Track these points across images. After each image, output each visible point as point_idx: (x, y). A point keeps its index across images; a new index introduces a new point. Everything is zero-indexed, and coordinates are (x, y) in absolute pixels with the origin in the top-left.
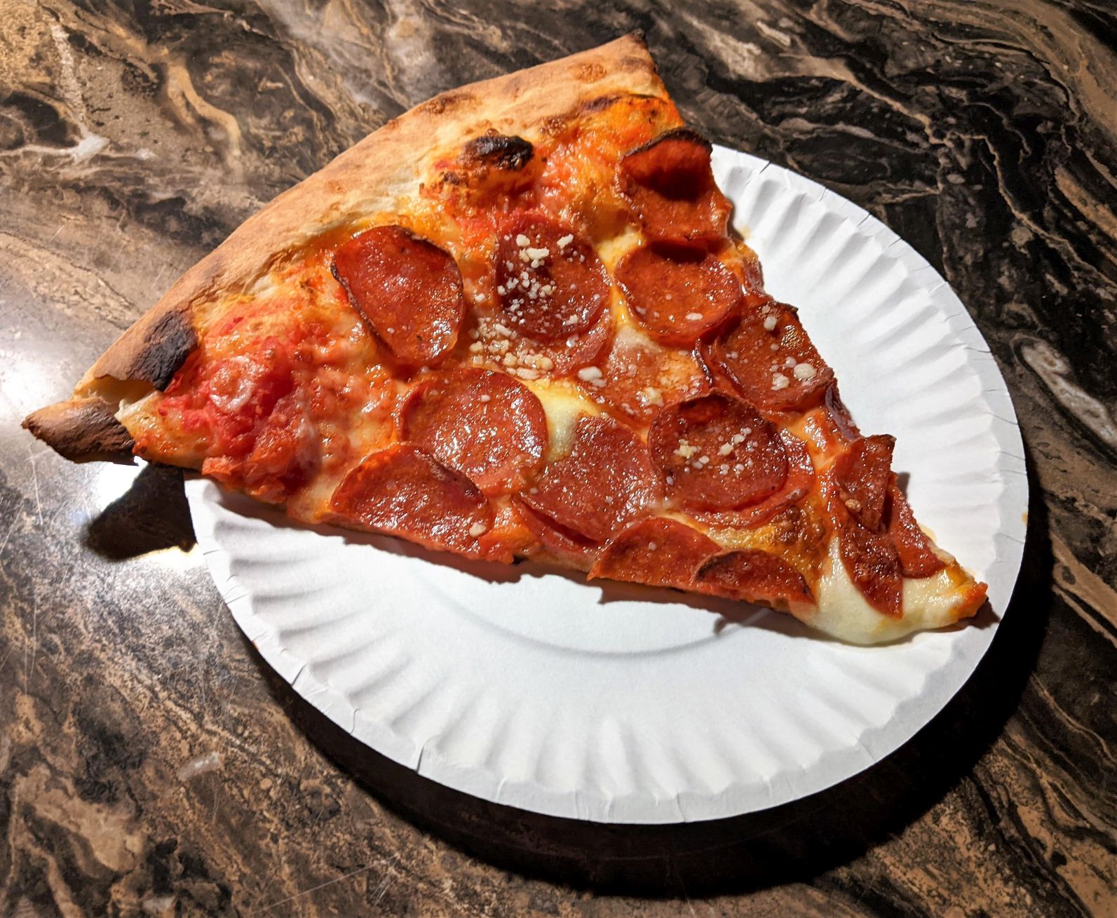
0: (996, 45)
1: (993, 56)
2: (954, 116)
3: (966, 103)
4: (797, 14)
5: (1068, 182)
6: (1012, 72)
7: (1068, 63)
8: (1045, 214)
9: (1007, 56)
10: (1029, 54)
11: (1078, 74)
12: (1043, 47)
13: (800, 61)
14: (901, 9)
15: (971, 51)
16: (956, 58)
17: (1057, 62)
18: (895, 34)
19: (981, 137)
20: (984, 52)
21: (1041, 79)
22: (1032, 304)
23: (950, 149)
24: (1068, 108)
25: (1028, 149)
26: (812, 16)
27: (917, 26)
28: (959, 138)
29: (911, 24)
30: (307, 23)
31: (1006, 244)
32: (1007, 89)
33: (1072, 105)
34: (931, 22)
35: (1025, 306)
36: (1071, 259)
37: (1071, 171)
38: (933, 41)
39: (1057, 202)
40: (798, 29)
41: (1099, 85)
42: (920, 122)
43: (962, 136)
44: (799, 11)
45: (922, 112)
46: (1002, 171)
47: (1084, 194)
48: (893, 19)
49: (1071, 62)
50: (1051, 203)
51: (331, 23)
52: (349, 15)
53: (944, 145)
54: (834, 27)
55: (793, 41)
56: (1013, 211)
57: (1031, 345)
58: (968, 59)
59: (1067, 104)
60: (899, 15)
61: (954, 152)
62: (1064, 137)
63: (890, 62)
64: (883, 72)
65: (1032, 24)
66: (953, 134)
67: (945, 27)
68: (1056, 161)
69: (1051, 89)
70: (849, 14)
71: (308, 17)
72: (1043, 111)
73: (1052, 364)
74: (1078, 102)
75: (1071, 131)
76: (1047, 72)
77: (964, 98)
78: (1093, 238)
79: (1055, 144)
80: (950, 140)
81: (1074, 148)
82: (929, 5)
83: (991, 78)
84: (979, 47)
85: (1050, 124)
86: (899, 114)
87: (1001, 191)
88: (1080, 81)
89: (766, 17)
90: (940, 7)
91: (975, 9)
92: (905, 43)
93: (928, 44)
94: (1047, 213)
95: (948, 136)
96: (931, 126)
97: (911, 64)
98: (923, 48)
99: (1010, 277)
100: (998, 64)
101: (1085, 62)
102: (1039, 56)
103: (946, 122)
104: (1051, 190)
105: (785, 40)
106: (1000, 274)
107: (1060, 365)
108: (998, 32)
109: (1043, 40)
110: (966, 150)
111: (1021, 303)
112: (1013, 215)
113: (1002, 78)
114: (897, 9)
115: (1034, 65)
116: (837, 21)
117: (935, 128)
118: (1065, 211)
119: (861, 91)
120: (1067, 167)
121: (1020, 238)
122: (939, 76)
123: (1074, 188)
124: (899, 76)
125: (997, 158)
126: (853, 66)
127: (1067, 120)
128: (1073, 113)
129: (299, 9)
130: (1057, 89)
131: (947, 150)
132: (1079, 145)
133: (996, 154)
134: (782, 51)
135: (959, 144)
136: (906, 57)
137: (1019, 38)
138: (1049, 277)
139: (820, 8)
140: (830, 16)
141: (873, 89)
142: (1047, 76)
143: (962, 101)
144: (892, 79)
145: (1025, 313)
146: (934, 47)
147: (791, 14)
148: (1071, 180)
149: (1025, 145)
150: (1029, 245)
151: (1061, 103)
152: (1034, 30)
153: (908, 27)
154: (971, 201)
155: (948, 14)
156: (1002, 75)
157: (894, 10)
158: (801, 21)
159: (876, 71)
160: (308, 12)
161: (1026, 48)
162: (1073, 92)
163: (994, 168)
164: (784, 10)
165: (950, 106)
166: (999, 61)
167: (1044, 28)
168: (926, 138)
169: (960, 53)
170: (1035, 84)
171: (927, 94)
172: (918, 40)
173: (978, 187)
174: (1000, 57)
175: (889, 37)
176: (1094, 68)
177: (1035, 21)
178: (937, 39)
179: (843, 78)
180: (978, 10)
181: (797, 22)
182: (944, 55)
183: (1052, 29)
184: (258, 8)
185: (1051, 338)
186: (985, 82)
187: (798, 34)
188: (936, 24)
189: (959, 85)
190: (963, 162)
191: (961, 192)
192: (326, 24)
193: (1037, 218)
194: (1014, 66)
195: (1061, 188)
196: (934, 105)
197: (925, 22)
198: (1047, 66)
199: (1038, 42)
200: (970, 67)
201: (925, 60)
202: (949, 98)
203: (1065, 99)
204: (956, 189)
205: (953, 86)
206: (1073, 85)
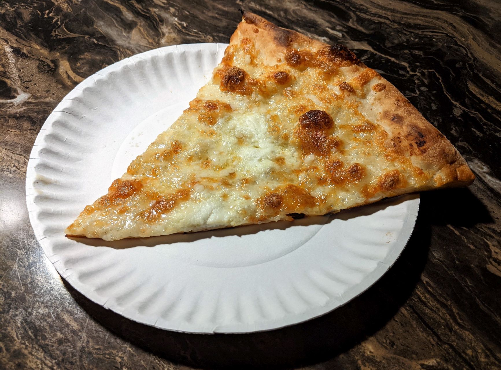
0: (432, 32)
1: (432, 37)
2: (418, 62)
3: (423, 57)
4: (343, 24)
5: (474, 87)
6: (441, 42)
7: (464, 38)
8: (466, 102)
9: (437, 36)
10: (447, 35)
11: (469, 42)
12: (452, 31)
13: (347, 43)
14: (388, 19)
15: (422, 35)
16: (416, 38)
17: (459, 38)
18: (388, 30)
19: (432, 70)
20: (427, 35)
21: (454, 45)
22: (468, 142)
23: (419, 76)
24: (468, 56)
25: (454, 75)
26: (350, 24)
27: (396, 26)
28: (423, 71)
29: (394, 25)
30: (124, 39)
31: (451, 116)
32: (440, 50)
33: (469, 55)
34: (402, 24)
35: (465, 143)
36: (481, 120)
37: (474, 83)
38: (404, 32)
39: (470, 96)
40: (345, 30)
41: (479, 46)
42: (404, 66)
44: (344, 22)
45: (403, 62)
46: (444, 85)
47: (482, 92)
48: (385, 24)
49: (465, 37)
50: (468, 97)
51: (135, 38)
52: (143, 35)
53: (416, 75)
54: (360, 28)
55: (343, 35)
56: (452, 101)
57: (471, 160)
58: (421, 38)
59: (467, 54)
60: (388, 22)
61: (421, 78)
62: (468, 68)
63: (387, 41)
64: (385, 46)
65: (446, 23)
66: (419, 70)
67: (409, 26)
68: (467, 79)
69: (459, 48)
70: (366, 22)
71: (124, 36)
72: (457, 58)
73: (482, 168)
74: (471, 53)
75: (470, 65)
76: (456, 42)
77: (422, 54)
78: (489, 110)
79: (465, 71)
80: (419, 72)
81: (474, 73)
82: (400, 17)
83: (432, 45)
84: (424, 33)
85: (461, 63)
86: (394, 63)
87: (445, 93)
88: (470, 45)
89: (330, 26)
90: (405, 18)
91: (420, 18)
92: (392, 33)
93: (402, 33)
94: (467, 101)
96: (409, 67)
97: (396, 41)
98: (400, 35)
99: (456, 130)
100: (434, 40)
101: (471, 37)
102: (451, 35)
103: (416, 65)
104: (467, 91)
105: (340, 35)
106: (452, 129)
107: (486, 169)
108: (432, 26)
109: (451, 29)
110: (426, 76)
111: (463, 141)
112: (452, 103)
113: (437, 45)
114: (387, 19)
115: (450, 39)
116: (361, 26)
117: (411, 68)
118: (475, 100)
119: (376, 54)
120: (472, 81)
121: (457, 112)
122: (410, 46)
123: (477, 90)
124: (392, 47)
125: (441, 79)
126: (370, 44)
127: (469, 61)
128: (470, 58)
129: (120, 33)
130: (461, 48)
131: (418, 77)
132: (476, 71)
133: (440, 77)
134: (339, 39)
135: (423, 74)
136: (394, 39)
137: (441, 29)
138: (473, 129)
139: (353, 20)
140: (358, 24)
141: (381, 53)
142: (456, 43)
143: (421, 56)
144: (389, 48)
146: (405, 34)
147: (341, 24)
148: (475, 86)
149: (452, 73)
150: (461, 115)
151: (464, 54)
152: (447, 25)
153: (393, 27)
154: (432, 98)
155: (409, 20)
157: (385, 20)
158: (345, 26)
159: (381, 45)
160: (124, 34)
161: (445, 32)
162: (468, 49)
163: (440, 83)
164: (338, 22)
165: (416, 58)
166: (434, 38)
167: (451, 24)
168: (408, 72)
169: (417, 36)
170: (452, 47)
171: (405, 54)
172: (397, 31)
173: (435, 92)
174: (434, 37)
175: (385, 31)
176: (476, 39)
177: (447, 21)
178: (406, 31)
179: (367, 49)
180: (422, 18)
181: (344, 27)
182: (410, 37)
183: (454, 24)
184: (101, 34)
185: (479, 156)
186: (430, 47)
187: (345, 32)
188: (404, 24)
189: (419, 49)
190: (426, 81)
191: (427, 95)
192: (132, 38)
193: (463, 104)
194: (441, 40)
195: (471, 90)
196: (409, 58)
197: (400, 24)
198: (455, 39)
199: (450, 30)
200: (422, 41)
201: (402, 40)
202: (415, 55)
203: (465, 52)
204: (425, 93)
205: (416, 50)
206: (468, 46)
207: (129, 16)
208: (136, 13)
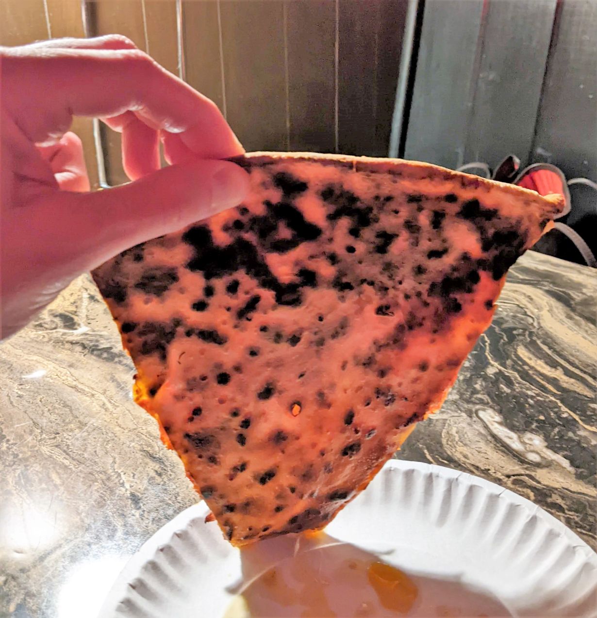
0: (501, 302)
5: (524, 351)
7: (538, 309)
8: (507, 363)
9: (506, 306)
10: (518, 306)
11: (542, 313)
12: (526, 303)
17: (532, 309)
21: (521, 315)
22: (489, 395)
24: (533, 325)
31: (483, 373)
32: (502, 318)
33: (535, 324)
35: (486, 396)
36: (516, 379)
37: (527, 348)
39: (515, 359)
41: (552, 316)
46: (489, 347)
47: (531, 356)
49: (540, 308)
50: (512, 359)
56: (491, 361)
57: (484, 410)
59: (532, 323)
62: (527, 335)
68: (520, 344)
69: (526, 318)
72: (519, 326)
73: (493, 418)
74: (539, 323)
75: (531, 333)
76: (526, 312)
78: (531, 372)
81: (531, 339)
85: (521, 331)
87: (487, 354)
88: (543, 315)
94: (509, 362)
99: (481, 385)
100: (500, 309)
101: (548, 308)
102: (523, 306)
104: (514, 354)
106: (476, 383)
107: (498, 418)
108: (504, 298)
109: (527, 301)
111: (484, 394)
112: (490, 363)
113: (501, 314)
115: (519, 309)
118: (519, 362)
120: (525, 346)
121: (491, 371)
123: (526, 354)
125: (489, 342)
127: (531, 329)
128: (535, 327)
130: (529, 318)
132: (534, 338)
137: (514, 300)
138: (502, 386)
142: (525, 314)
145: (484, 398)
148: (526, 351)
149: (505, 338)
150: (495, 374)
151: (530, 323)
152: (524, 297)
161: (517, 303)
162: (537, 319)
163: (485, 346)
167: (529, 297)
170: (518, 316)
173: (475, 352)
174: (502, 306)
176: (552, 311)
177: (526, 294)
183: (533, 297)
185: (496, 408)
193: (503, 364)
194: (508, 310)
195: (519, 353)
198: (526, 310)
199: (524, 301)
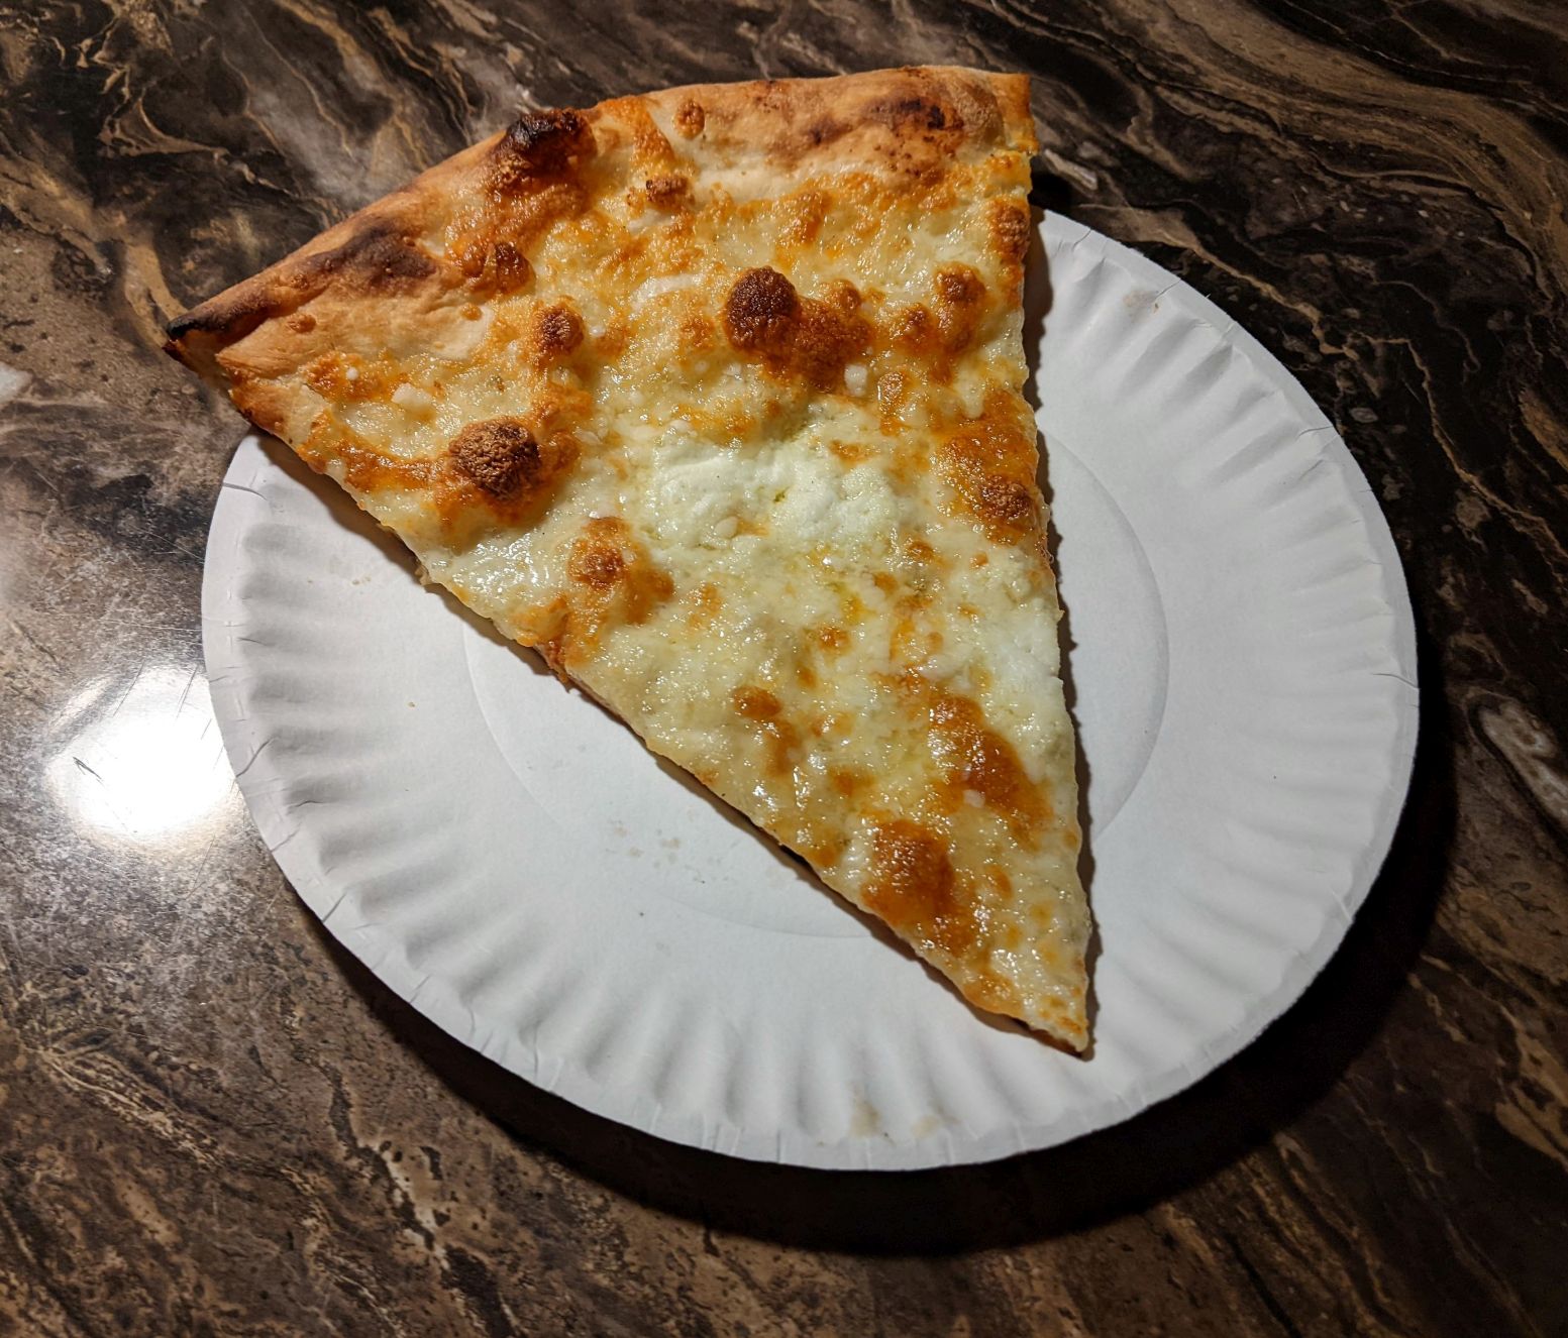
0: (1417, 180)
1: (1415, 199)
2: (1356, 306)
3: (1375, 283)
4: (1107, 136)
5: (1539, 416)
6: (1445, 226)
7: (1532, 209)
8: (1507, 473)
9: (1436, 198)
10: (1470, 193)
11: (1547, 227)
12: (1489, 181)
13: (1113, 215)
14: (1268, 121)
15: (1380, 191)
16: (1357, 204)
17: (1513, 208)
18: (1261, 165)
19: (1401, 341)
20: (1400, 193)
21: (1491, 237)
22: (1491, 632)
23: (1353, 363)
24: (1535, 287)
25: (1475, 360)
26: (1130, 138)
27: (1294, 150)
28: (1368, 343)
29: (1285, 147)
30: (344, 167)
32: (1438, 256)
33: (1541, 282)
34: (1315, 143)
35: (1482, 637)
36: (1552, 552)
37: (1545, 398)
38: (1320, 176)
39: (1524, 452)
40: (1109, 162)
42: (1304, 316)
43: (1371, 339)
44: (1108, 129)
45: (1305, 300)
46: (1434, 400)
48: (1256, 139)
49: (1536, 206)
50: (1517, 455)
51: (381, 168)
52: (409, 153)
53: (1343, 357)
54: (1165, 156)
55: (1101, 182)
56: (1457, 469)
57: (1495, 707)
58: (1375, 205)
59: (1532, 279)
60: (1265, 133)
61: (1360, 369)
62: (1530, 336)
63: (1253, 213)
64: (1243, 232)
65: (1472, 143)
66: (1357, 336)
67: (1338, 151)
68: (1519, 380)
69: (1507, 251)
70: (1187, 132)
71: (346, 158)
72: (1496, 293)
73: (1528, 740)
74: (1549, 276)
75: (1540, 323)
76: (1499, 224)
77: (1372, 273)
79: (1517, 349)
80: (1353, 347)
81: (1547, 354)
82: (1313, 114)
83: (1413, 237)
84: (1392, 185)
85: (1507, 315)
86: (1269, 303)
87: (1436, 434)
88: (1551, 239)
89: (1058, 141)
90: (1330, 117)
91: (1383, 119)
92: (1276, 181)
93: (1313, 182)
94: (1510, 470)
95: (1350, 340)
96: (1321, 324)
97: (1286, 216)
98: (1304, 189)
99: (1456, 587)
100: (1422, 213)
101: (1558, 206)
102: (1485, 197)
103: (1346, 316)
104: (1514, 430)
105: (1088, 179)
106: (1441, 581)
107: (1541, 743)
108: (1418, 156)
109: (1491, 171)
110: (1378, 364)
111: (1477, 632)
112: (1457, 476)
113: (1430, 236)
114: (1262, 122)
115: (1478, 213)
116: (1168, 147)
117: (1328, 327)
118: (1539, 467)
119: (1211, 265)
120: (1538, 389)
121: (1470, 515)
122: (1329, 236)
123: (1550, 427)
124: (1269, 238)
125: (1428, 376)
126: (1196, 223)
127: (1535, 308)
128: (1542, 295)
129: (331, 143)
130: (1516, 253)
131: (1348, 365)
132: (1555, 350)
133: (1424, 369)
134: (1086, 200)
135: (1367, 353)
136: (1279, 205)
137: (1453, 168)
138: (1517, 584)
139: (1142, 123)
140: (1158, 138)
141: (1230, 264)
142: (1500, 234)
143: (1367, 278)
144: (1257, 242)
145: (1482, 651)
146: (1322, 187)
147: (1096, 135)
148: (1546, 412)
149: (1470, 352)
150: (1484, 528)
151: (1524, 278)
152: (1476, 153)
153: (1281, 154)
154: (1388, 451)
155: (1341, 128)
156: (1430, 231)
157: (1257, 125)
158: (1113, 146)
159: (1233, 229)
160: (346, 148)
161: (1464, 183)
162: (1541, 258)
163: (1423, 394)
164: (1086, 128)
165: (1349, 287)
166: (1424, 207)
167: (1491, 149)
168: (1314, 345)
169: (1364, 196)
170: (1482, 245)
171: (1315, 268)
172: (1297, 174)
173: (1400, 429)
174: (1425, 201)
175: (1252, 171)
177: (1477, 136)
178: (1327, 173)
179: (1181, 244)
180: (1388, 120)
181: (1105, 149)
182: (1337, 200)
183: (1503, 151)
184: (267, 142)
185: (1525, 693)
186: (1403, 244)
187: (1109, 169)
188: (1322, 145)
189: (1363, 251)
190: (1374, 385)
191: (1374, 439)
192: (373, 168)
193: (1495, 482)
194: (1448, 217)
195: (1530, 427)
196: (1325, 287)
197: (1306, 142)
198: (1498, 213)
199: (1483, 172)
200: (1380, 219)
201: (1308, 209)
202: (1349, 273)
203: (1529, 271)
204: (1365, 433)
205: (1355, 254)
206: (1542, 246)
207: (363, 73)
208: (391, 64)
